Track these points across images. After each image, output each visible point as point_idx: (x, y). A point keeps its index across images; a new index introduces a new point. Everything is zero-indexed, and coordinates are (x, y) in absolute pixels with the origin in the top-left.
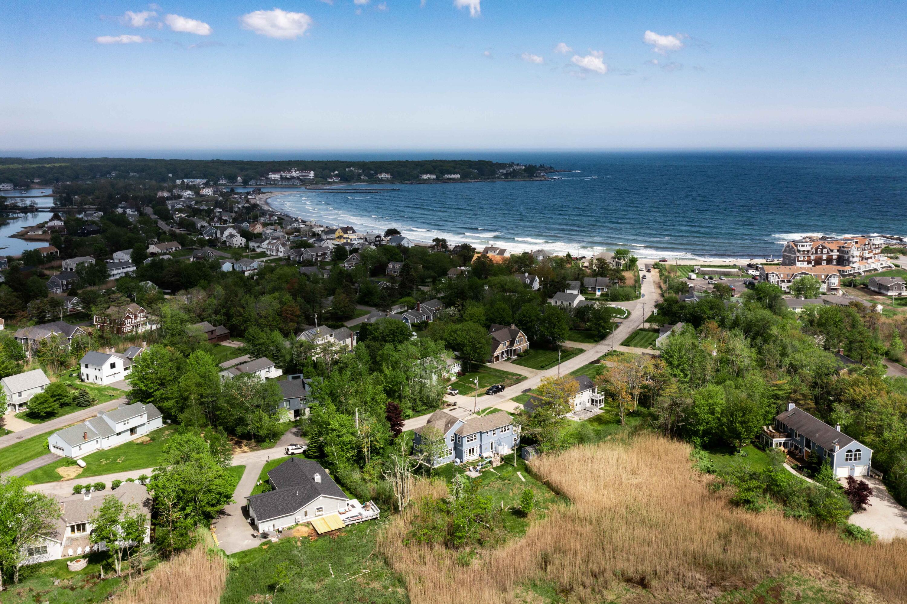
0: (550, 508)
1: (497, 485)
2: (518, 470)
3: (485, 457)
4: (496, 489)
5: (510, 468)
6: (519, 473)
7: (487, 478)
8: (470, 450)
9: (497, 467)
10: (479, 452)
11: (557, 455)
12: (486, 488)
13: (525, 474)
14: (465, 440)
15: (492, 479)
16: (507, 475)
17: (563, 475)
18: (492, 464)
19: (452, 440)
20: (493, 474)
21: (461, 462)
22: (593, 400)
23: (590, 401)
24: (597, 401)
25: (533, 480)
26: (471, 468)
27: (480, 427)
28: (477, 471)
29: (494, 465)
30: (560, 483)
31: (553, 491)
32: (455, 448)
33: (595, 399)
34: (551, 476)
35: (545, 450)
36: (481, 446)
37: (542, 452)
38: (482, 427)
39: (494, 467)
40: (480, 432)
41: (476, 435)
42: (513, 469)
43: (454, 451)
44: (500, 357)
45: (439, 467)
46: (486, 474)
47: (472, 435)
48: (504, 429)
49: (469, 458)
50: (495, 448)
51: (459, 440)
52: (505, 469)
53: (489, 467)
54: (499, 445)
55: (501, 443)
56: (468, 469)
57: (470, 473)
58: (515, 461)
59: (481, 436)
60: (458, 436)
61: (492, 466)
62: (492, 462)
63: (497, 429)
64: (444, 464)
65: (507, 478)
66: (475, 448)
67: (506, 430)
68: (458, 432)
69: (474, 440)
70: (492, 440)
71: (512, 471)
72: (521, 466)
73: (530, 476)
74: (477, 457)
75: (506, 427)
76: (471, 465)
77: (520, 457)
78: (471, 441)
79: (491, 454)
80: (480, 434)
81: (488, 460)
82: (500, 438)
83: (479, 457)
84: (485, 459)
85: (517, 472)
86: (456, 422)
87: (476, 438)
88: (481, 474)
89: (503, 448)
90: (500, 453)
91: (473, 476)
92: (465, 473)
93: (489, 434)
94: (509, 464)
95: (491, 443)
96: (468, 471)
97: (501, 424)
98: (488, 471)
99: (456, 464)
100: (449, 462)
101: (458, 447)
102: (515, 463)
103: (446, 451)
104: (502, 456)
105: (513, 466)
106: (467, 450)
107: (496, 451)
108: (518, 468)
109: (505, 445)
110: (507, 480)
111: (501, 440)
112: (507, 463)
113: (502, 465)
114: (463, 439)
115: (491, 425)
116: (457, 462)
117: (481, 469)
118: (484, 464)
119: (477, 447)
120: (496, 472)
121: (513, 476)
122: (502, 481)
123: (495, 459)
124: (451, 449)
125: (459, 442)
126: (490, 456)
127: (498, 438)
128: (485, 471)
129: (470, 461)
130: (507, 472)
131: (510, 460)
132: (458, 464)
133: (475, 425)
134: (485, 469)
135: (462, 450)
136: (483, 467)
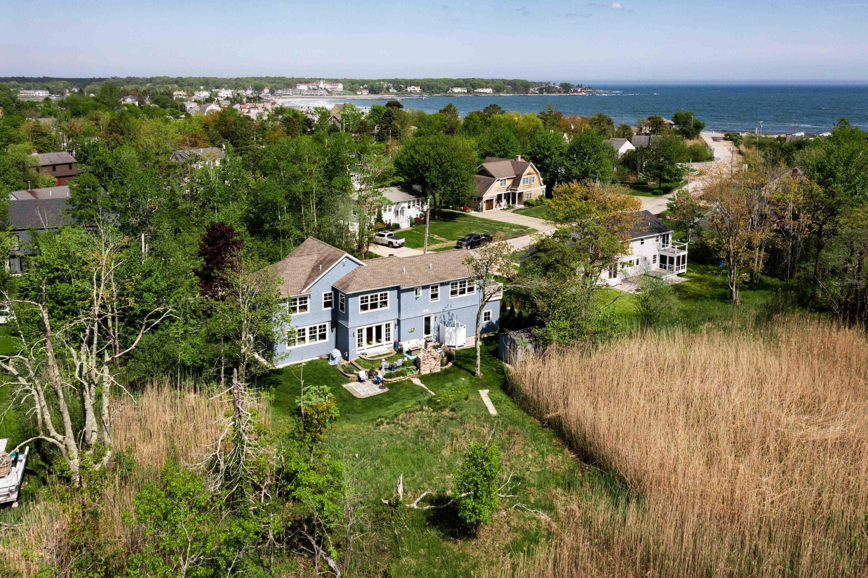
0: (559, 504)
1: (417, 421)
2: (484, 386)
3: (406, 349)
4: (410, 434)
5: (463, 380)
6: (484, 393)
7: (396, 400)
8: (370, 330)
9: (433, 375)
10: (393, 337)
11: (585, 353)
12: (384, 428)
13: (500, 395)
14: (354, 304)
15: (410, 404)
16: (451, 397)
17: (601, 405)
18: (418, 368)
19: (327, 305)
20: (415, 391)
21: (346, 358)
22: (663, 259)
23: (658, 259)
24: (671, 259)
25: (518, 414)
26: (363, 374)
27: (398, 276)
28: (376, 383)
29: (425, 370)
30: (594, 427)
31: (571, 448)
32: (335, 324)
33: (668, 255)
34: (566, 405)
35: (555, 337)
36: (399, 323)
37: (547, 342)
38: (403, 278)
39: (425, 375)
40: (398, 288)
41: (386, 294)
42: (471, 382)
43: (332, 331)
44: (495, 203)
45: (288, 367)
46: (398, 390)
47: (374, 294)
48: (461, 286)
49: (366, 351)
50: (436, 332)
51: (342, 305)
52: (452, 381)
53: (409, 374)
54: (446, 323)
55: (452, 319)
56: (356, 376)
57: (357, 387)
58: (478, 362)
59: (399, 297)
60: (340, 294)
61: (417, 372)
62: (420, 362)
63: (442, 284)
64: (303, 361)
65: (450, 404)
66: (385, 326)
67: (464, 289)
68: (340, 285)
69: (381, 306)
70: (427, 310)
71: (467, 387)
72: (494, 375)
73: (513, 402)
74: (388, 348)
75: (465, 282)
76: (365, 367)
77: (494, 356)
78: (371, 308)
79: (421, 344)
80: (396, 292)
81: (412, 358)
82: (448, 308)
83: (392, 350)
84: (405, 354)
85: (480, 391)
86: (337, 260)
87: (385, 303)
88: (386, 390)
89: (455, 331)
90: (447, 344)
91: (362, 394)
92: (344, 386)
93: (421, 295)
94: (464, 369)
95: (426, 318)
96: (354, 381)
97: (452, 275)
98: (407, 383)
99: (331, 363)
100: (317, 358)
101: (341, 322)
102: (477, 367)
103: (311, 329)
104: (450, 350)
105: (474, 374)
106: (360, 331)
107: (438, 339)
108: (485, 381)
109: (461, 326)
110: (448, 410)
111: (451, 313)
112: (460, 367)
113: (446, 370)
114: (350, 299)
115: (427, 274)
116: (333, 359)
117: (387, 378)
118: (398, 365)
119: (389, 324)
120: (426, 388)
121: (466, 399)
122: (433, 412)
123: (429, 354)
124: (325, 326)
125: (342, 308)
126: (420, 347)
127: (444, 308)
128: (397, 383)
129: (367, 357)
130: (453, 389)
131: (468, 359)
132: (336, 362)
133: (385, 272)
134: (399, 378)
135: (347, 329)
136: (393, 372)
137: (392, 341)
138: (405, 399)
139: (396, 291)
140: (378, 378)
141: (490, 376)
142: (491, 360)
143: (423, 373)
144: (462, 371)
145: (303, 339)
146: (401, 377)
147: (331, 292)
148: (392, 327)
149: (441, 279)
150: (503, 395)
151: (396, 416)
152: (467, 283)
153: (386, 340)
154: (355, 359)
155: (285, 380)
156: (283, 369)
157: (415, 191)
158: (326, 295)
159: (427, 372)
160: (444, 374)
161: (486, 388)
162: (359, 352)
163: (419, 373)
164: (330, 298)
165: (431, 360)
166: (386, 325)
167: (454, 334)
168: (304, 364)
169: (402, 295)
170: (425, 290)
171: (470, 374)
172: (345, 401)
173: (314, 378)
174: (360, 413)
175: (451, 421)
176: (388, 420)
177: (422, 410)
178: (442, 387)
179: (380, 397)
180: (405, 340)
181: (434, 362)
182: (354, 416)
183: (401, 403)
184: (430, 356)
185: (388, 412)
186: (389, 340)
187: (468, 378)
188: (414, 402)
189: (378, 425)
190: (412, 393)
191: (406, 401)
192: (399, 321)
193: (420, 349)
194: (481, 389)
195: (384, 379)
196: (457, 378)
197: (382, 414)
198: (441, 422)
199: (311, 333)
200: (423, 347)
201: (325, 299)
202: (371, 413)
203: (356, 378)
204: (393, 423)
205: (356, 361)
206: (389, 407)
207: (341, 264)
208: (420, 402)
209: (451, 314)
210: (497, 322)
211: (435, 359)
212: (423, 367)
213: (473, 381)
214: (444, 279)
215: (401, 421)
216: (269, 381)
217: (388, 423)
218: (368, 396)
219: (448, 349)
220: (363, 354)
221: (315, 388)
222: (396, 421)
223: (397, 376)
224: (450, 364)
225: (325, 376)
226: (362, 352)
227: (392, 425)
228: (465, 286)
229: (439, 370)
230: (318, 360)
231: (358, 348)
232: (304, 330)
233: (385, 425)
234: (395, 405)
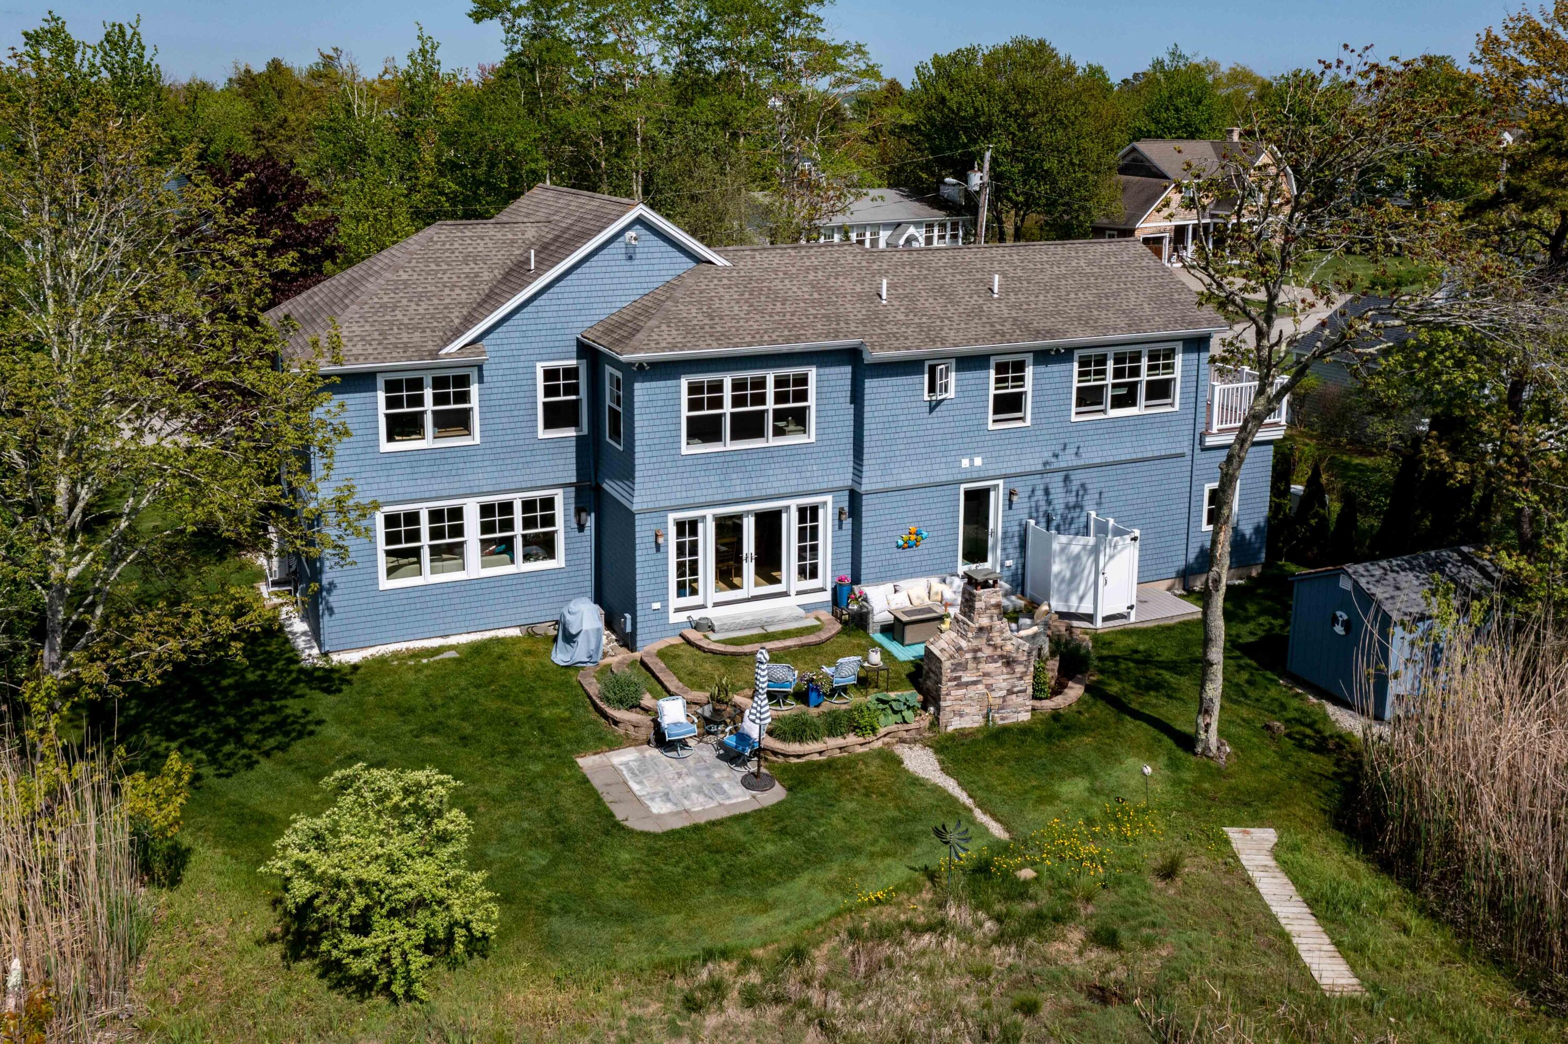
1: (910, 998)
2: (1247, 809)
3: (880, 614)
5: (1141, 770)
6: (1254, 849)
7: (816, 855)
8: (728, 528)
9: (996, 738)
10: (830, 564)
12: (725, 1024)
13: (1343, 866)
14: (661, 410)
15: (880, 884)
16: (1090, 858)
18: (931, 699)
19: (555, 416)
20: (908, 815)
26: (677, 713)
27: (855, 309)
28: (731, 757)
29: (963, 713)
32: (587, 495)
36: (854, 504)
38: (876, 318)
39: (961, 734)
40: (852, 356)
41: (803, 380)
42: (1178, 782)
43: (581, 528)
44: (1166, 248)
45: (382, 661)
46: (829, 802)
47: (749, 374)
48: (1118, 373)
49: (711, 613)
50: (1014, 552)
51: (615, 415)
52: (1087, 770)
53: (887, 724)
54: (1057, 519)
55: (1078, 506)
56: (645, 719)
57: (641, 771)
58: (1214, 689)
59: (857, 397)
60: (609, 369)
61: (926, 719)
62: (939, 674)
63: (1044, 357)
64: (453, 640)
65: (1088, 899)
66: (795, 515)
67: (1133, 387)
68: (608, 332)
69: (779, 432)
70: (978, 461)
71: (1165, 808)
72: (1285, 757)
73: (1422, 910)
74: (806, 607)
75: (1136, 357)
76: (693, 680)
77: (1266, 665)
78: (737, 435)
79: (949, 594)
80: (844, 373)
81: (906, 653)
82: (1067, 460)
83: (826, 615)
84: (879, 637)
85: (1234, 834)
86: (602, 228)
87: (799, 418)
88: (776, 794)
89: (1095, 551)
90: (1056, 604)
91: (658, 807)
92: (587, 762)
93: (951, 394)
94: (1137, 715)
95: (968, 493)
96: (635, 742)
97: (1084, 322)
98: (874, 768)
99: (561, 656)
100: (515, 632)
101: (611, 487)
102: (1207, 712)
103: (486, 510)
104: (1070, 629)
105: (1187, 742)
106: (688, 528)
107: (1019, 583)
108: (1246, 781)
109: (1119, 533)
110: (1076, 936)
111: (1077, 478)
112: (1118, 704)
113: (1056, 716)
114: (641, 389)
115: (978, 312)
116: (570, 639)
117: (782, 737)
118: (838, 682)
119: (814, 510)
120: (963, 797)
121: (1169, 872)
122: (999, 940)
123: (981, 642)
124: (548, 503)
125: (615, 434)
126: (940, 611)
127: (1047, 455)
128: (829, 765)
129: (712, 641)
130: (1095, 811)
131: (1152, 672)
132: (579, 653)
133: (805, 292)
134: (839, 741)
135: (629, 516)
136: (813, 711)
137: (826, 577)
138: (856, 851)
139: (848, 369)
140: (743, 738)
141: (1269, 756)
142: (1250, 682)
143: (954, 724)
144: (1130, 723)
145: (456, 550)
146: (851, 739)
147: (573, 363)
148: (826, 522)
149: (1037, 334)
150: (1361, 867)
151: (799, 955)
152: (1144, 363)
153: (802, 572)
154: (661, 645)
155: (340, 719)
156: (355, 668)
157: (947, 201)
158: (550, 374)
159: (971, 720)
160: (1049, 735)
161: (1259, 821)
162: (682, 617)
163: (935, 723)
164: (572, 389)
165: (990, 667)
166: (802, 511)
167: (1088, 562)
168: (452, 654)
169: (871, 385)
170: (971, 376)
171: (1168, 741)
172: (563, 839)
173: (465, 717)
174: (620, 917)
175: (1095, 1012)
176: (754, 977)
177: (939, 927)
178: (1040, 801)
179: (737, 833)
180: (880, 579)
181: (1001, 680)
182: (581, 931)
183: (834, 871)
184: (988, 651)
185: (763, 920)
186: (814, 575)
187: (1163, 760)
188: (899, 872)
189: (692, 1005)
190: (895, 822)
191: (861, 863)
192: (855, 498)
193: (941, 619)
194: (1233, 824)
195: (770, 743)
196: (1110, 757)
197: (726, 935)
198: (1046, 1011)
199: (486, 528)
200: (954, 611)
201: (549, 391)
202: (673, 921)
203: (647, 732)
204: (778, 1000)
205: (661, 654)
206: (775, 893)
207: (618, 244)
208: (932, 875)
209: (1075, 485)
210: (1257, 530)
211: (1009, 662)
212: (951, 698)
213: (1187, 776)
214: (1050, 333)
215: (826, 986)
216: (269, 719)
217: (750, 999)
218: (678, 824)
219: (1061, 626)
220: (697, 626)
221: (385, 778)
222: (792, 987)
223: (832, 733)
224: (1075, 691)
225: (519, 712)
226: (696, 615)
227: (775, 1012)
228: (1135, 372)
229: (1025, 717)
230: (514, 641)
231: (675, 602)
232: (457, 513)
233: (734, 1012)
234: (802, 881)
